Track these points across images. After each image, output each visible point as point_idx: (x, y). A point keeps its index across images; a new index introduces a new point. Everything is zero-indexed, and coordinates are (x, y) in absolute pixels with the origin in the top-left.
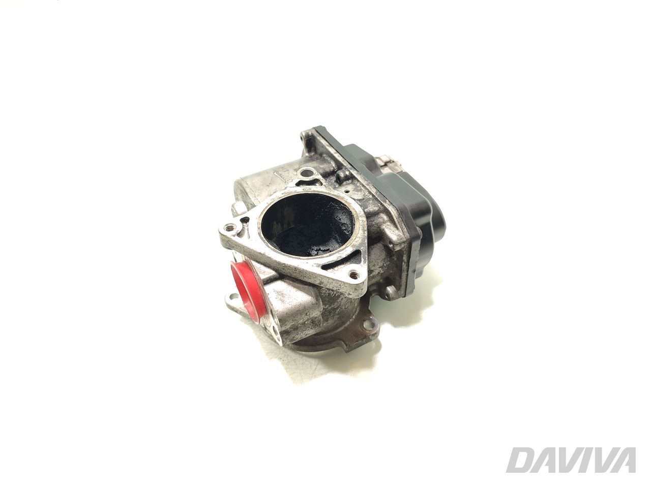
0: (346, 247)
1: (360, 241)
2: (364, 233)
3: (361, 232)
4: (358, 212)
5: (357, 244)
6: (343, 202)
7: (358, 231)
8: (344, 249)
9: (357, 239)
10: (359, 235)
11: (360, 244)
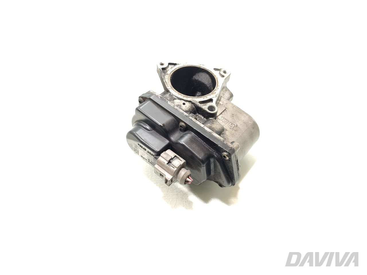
0: (170, 73)
1: (166, 77)
2: (165, 81)
3: (167, 81)
4: (172, 90)
5: (166, 76)
6: (183, 95)
7: (169, 81)
8: (171, 73)
9: (167, 77)
10: (167, 79)
11: (165, 76)
